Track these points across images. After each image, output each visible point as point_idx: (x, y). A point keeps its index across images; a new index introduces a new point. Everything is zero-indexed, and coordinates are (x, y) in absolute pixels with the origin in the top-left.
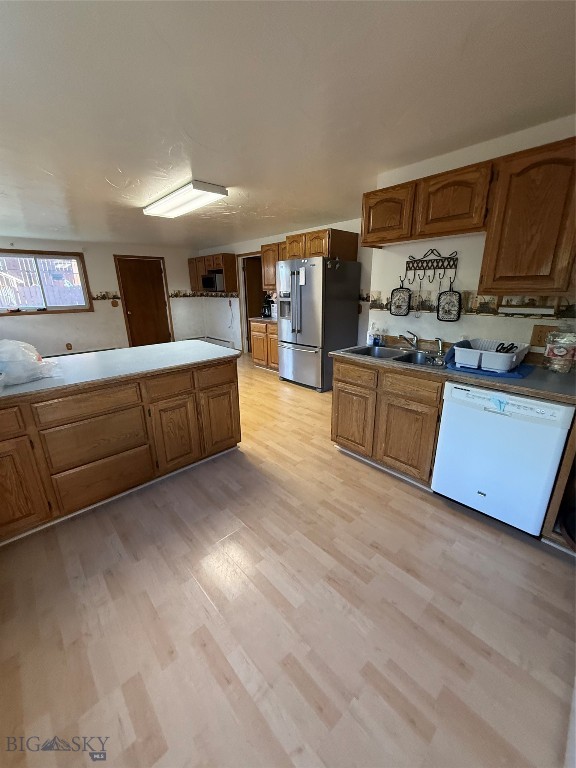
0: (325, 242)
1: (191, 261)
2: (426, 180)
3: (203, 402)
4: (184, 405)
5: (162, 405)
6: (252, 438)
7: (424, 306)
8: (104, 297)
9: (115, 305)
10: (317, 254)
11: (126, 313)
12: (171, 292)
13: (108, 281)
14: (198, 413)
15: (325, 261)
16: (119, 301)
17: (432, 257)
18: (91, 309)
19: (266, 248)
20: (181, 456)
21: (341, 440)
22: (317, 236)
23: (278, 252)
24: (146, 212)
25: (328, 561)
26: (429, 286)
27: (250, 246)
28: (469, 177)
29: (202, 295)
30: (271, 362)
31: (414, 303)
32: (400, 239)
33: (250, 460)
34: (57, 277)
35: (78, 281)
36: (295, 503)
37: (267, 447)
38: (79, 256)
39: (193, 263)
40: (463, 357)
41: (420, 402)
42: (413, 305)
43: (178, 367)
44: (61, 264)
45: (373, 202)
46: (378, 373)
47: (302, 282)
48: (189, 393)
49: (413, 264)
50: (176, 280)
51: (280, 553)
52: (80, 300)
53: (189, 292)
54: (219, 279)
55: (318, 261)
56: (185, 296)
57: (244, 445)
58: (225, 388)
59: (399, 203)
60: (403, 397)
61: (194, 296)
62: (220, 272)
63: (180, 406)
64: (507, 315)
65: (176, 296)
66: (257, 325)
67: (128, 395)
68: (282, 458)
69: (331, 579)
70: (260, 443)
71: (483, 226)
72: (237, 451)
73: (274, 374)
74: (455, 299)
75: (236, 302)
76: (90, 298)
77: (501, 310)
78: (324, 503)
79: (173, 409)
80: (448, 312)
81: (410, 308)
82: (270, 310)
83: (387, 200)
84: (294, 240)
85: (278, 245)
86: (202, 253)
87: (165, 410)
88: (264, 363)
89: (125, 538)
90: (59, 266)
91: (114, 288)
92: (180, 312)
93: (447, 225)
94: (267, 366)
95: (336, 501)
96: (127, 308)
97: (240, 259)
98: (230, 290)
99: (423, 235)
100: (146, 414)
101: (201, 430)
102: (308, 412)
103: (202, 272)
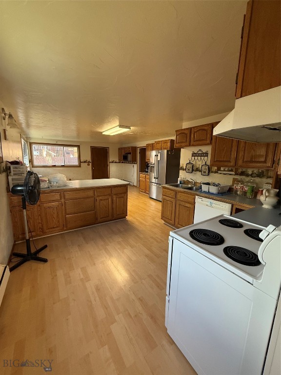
0: (169, 144)
1: (119, 149)
2: (194, 127)
3: (114, 199)
4: (108, 199)
5: (101, 198)
6: (132, 216)
7: (197, 170)
8: (85, 162)
9: (88, 165)
10: (165, 148)
11: (92, 169)
12: (110, 161)
13: (87, 156)
14: (112, 203)
15: (168, 151)
16: (90, 164)
17: (200, 152)
18: (80, 166)
19: (148, 145)
20: (105, 217)
21: (164, 218)
22: (165, 142)
23: (152, 147)
24: (103, 133)
25: (147, 252)
26: (199, 162)
27: (142, 144)
28: (206, 128)
29: (123, 162)
30: (146, 191)
31: (195, 168)
32: (186, 146)
33: (130, 223)
34: (68, 153)
35: (76, 155)
36: (142, 236)
37: (137, 220)
38: (78, 146)
39: (120, 149)
40: (205, 188)
41: (189, 203)
42: (193, 169)
43: (107, 186)
44: (70, 149)
45: (178, 133)
46: (176, 192)
47: (159, 159)
48: (110, 195)
49: (194, 155)
50: (113, 156)
51: (132, 248)
52: (76, 163)
53: (117, 161)
54: (130, 157)
55: (166, 151)
56: (116, 162)
57: (128, 218)
58: (123, 195)
59: (186, 134)
60: (184, 201)
61: (119, 162)
62: (130, 153)
63: (107, 199)
64: (224, 174)
65: (112, 162)
66: (142, 175)
67: (91, 193)
68: (141, 223)
69: (147, 256)
70: (134, 218)
71: (211, 143)
72: (126, 220)
73: (147, 196)
74: (207, 167)
75: (135, 166)
76: (80, 162)
77: (219, 172)
78: (152, 238)
79: (105, 200)
80: (205, 172)
81: (193, 170)
82: (148, 170)
83: (183, 133)
84: (158, 143)
85: (152, 144)
86: (124, 146)
87: (101, 200)
88: (144, 191)
89: (84, 238)
90: (69, 149)
91: (89, 158)
92: (113, 168)
93: (200, 143)
94: (145, 192)
95: (157, 238)
96: (93, 166)
97: (138, 149)
98: (134, 161)
99: (193, 145)
100: (95, 200)
101: (113, 209)
102: (157, 210)
103: (123, 154)
